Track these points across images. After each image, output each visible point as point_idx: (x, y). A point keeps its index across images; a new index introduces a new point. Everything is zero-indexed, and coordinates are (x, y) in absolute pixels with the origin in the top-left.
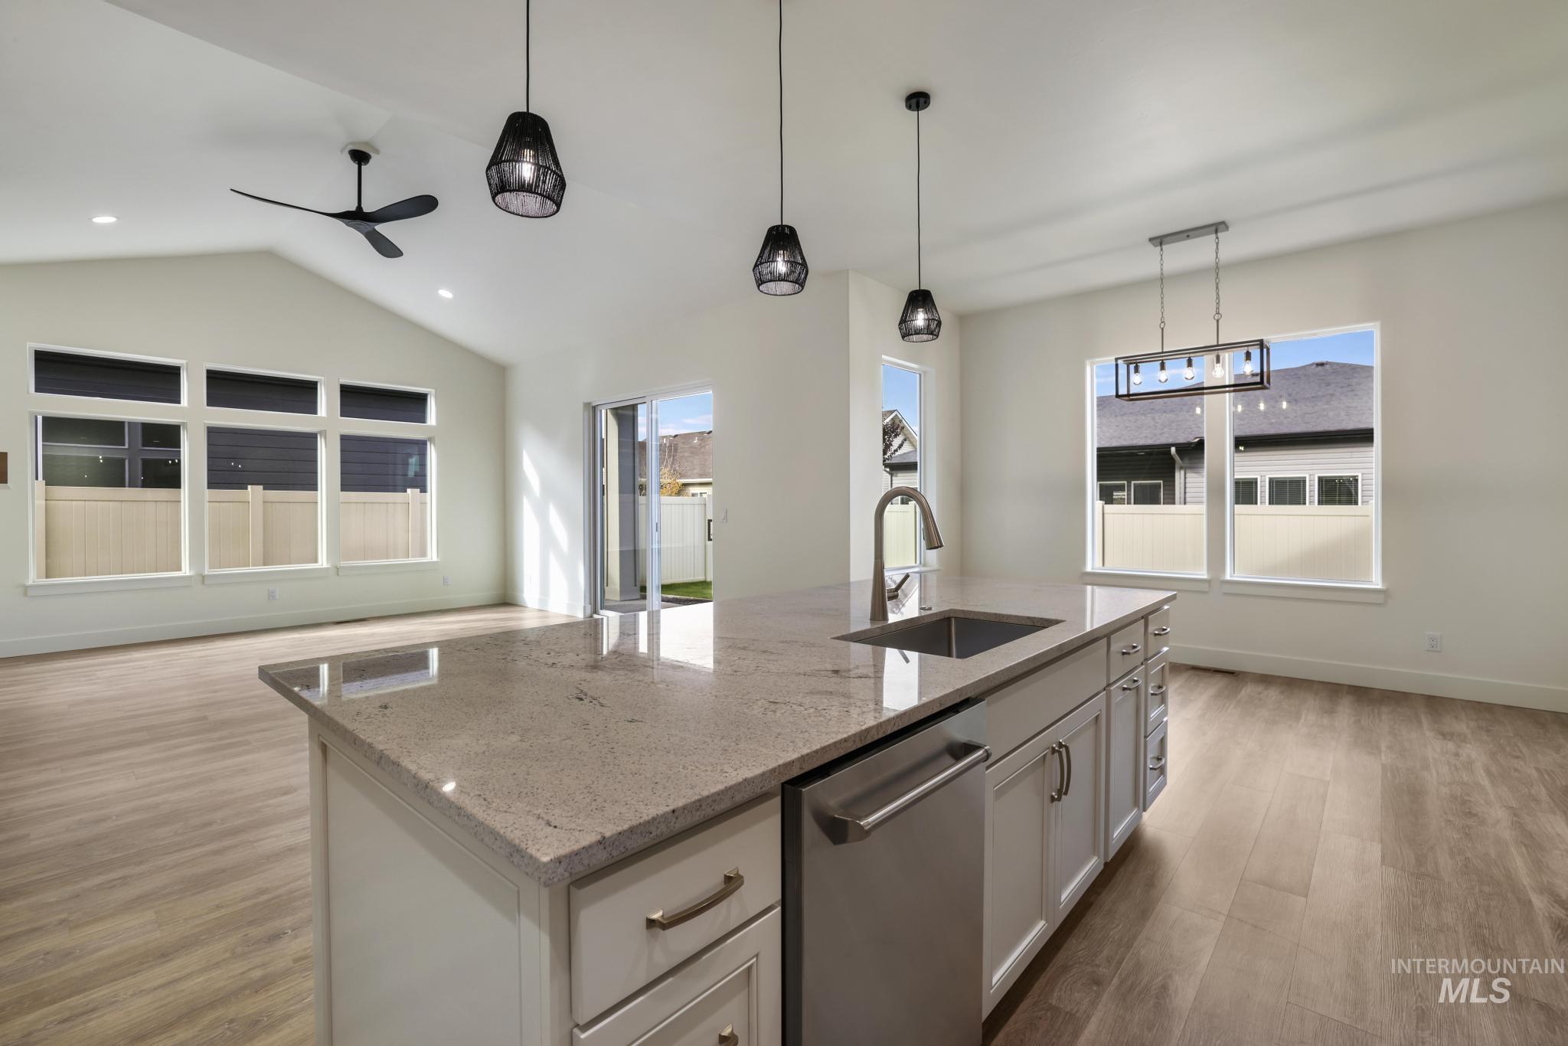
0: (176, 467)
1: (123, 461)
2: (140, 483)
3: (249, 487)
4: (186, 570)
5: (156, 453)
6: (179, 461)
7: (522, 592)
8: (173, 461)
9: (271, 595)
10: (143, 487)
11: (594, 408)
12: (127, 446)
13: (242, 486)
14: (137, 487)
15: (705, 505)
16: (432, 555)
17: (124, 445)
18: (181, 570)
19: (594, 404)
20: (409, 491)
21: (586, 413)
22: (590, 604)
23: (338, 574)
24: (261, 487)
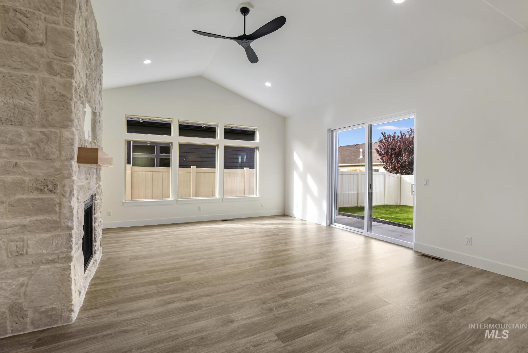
0: (169, 160)
1: (155, 158)
2: (159, 165)
3: (191, 167)
4: (172, 198)
5: (164, 156)
6: (170, 158)
7: (293, 211)
8: (168, 158)
9: (199, 209)
10: (160, 167)
11: (332, 131)
12: (156, 154)
13: (189, 167)
14: (158, 167)
15: (358, 175)
16: (257, 194)
17: (155, 154)
18: (170, 198)
19: (332, 130)
20: (245, 168)
21: (329, 134)
22: (329, 220)
23: (223, 201)
24: (195, 167)
